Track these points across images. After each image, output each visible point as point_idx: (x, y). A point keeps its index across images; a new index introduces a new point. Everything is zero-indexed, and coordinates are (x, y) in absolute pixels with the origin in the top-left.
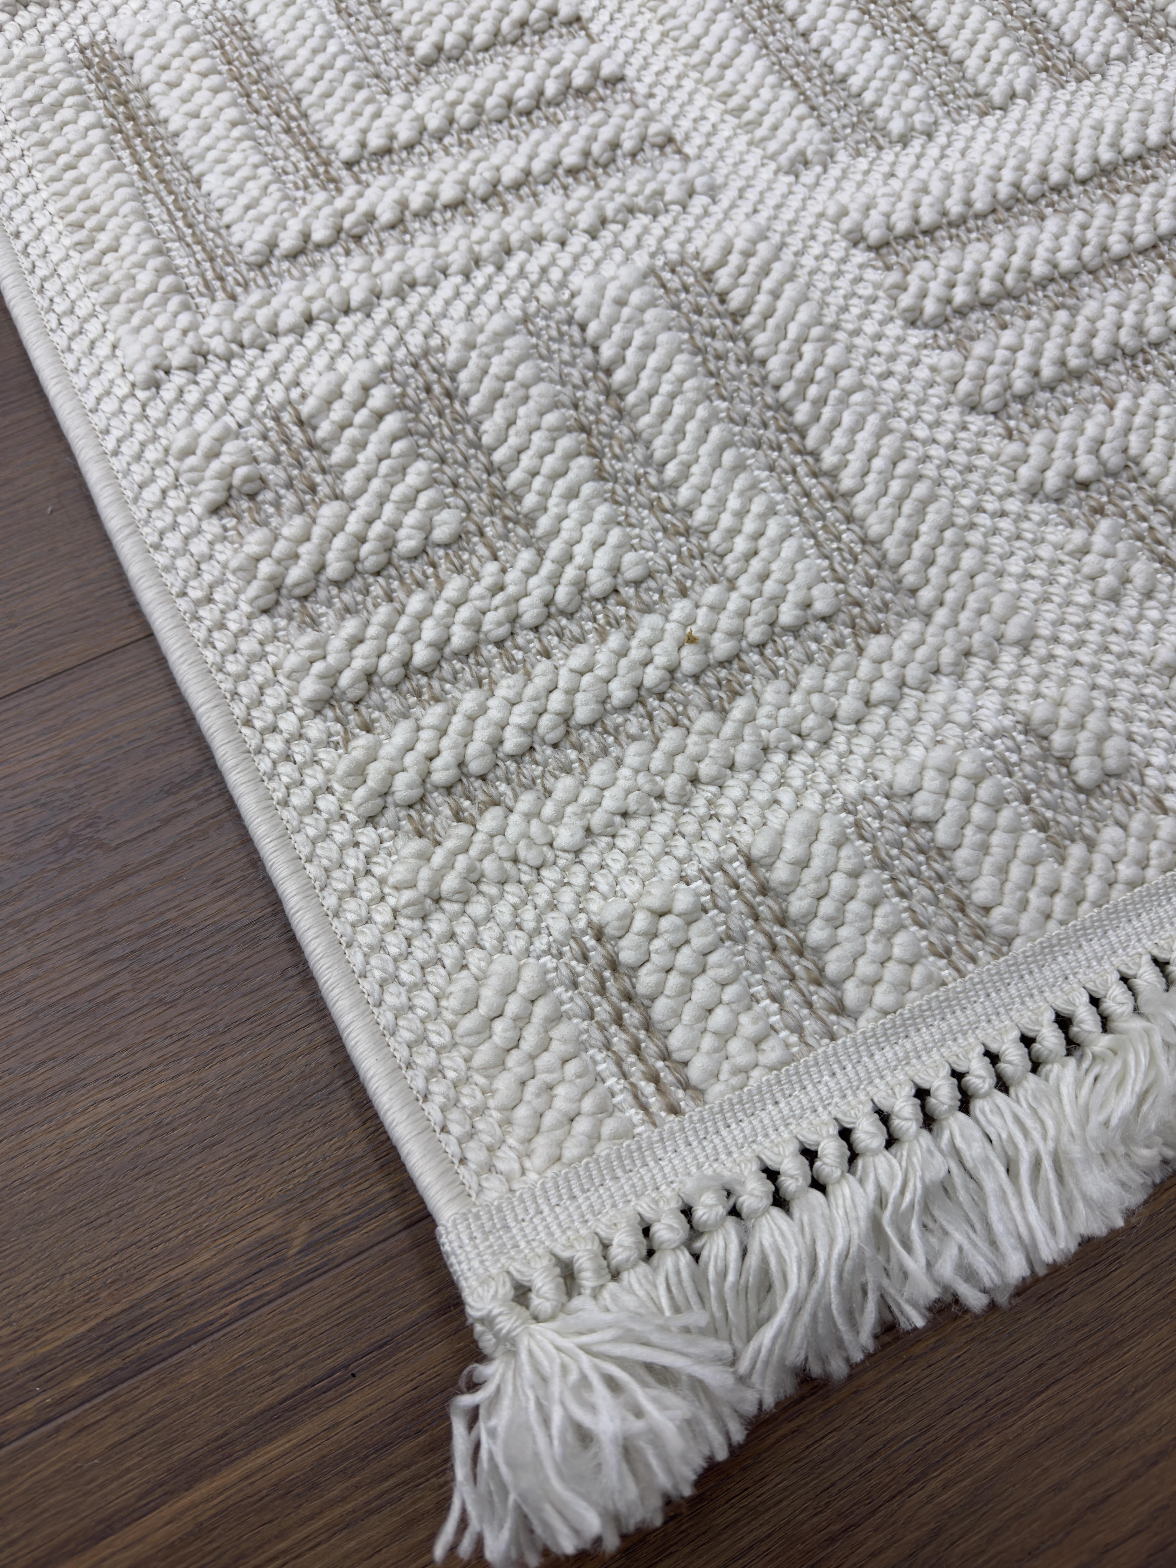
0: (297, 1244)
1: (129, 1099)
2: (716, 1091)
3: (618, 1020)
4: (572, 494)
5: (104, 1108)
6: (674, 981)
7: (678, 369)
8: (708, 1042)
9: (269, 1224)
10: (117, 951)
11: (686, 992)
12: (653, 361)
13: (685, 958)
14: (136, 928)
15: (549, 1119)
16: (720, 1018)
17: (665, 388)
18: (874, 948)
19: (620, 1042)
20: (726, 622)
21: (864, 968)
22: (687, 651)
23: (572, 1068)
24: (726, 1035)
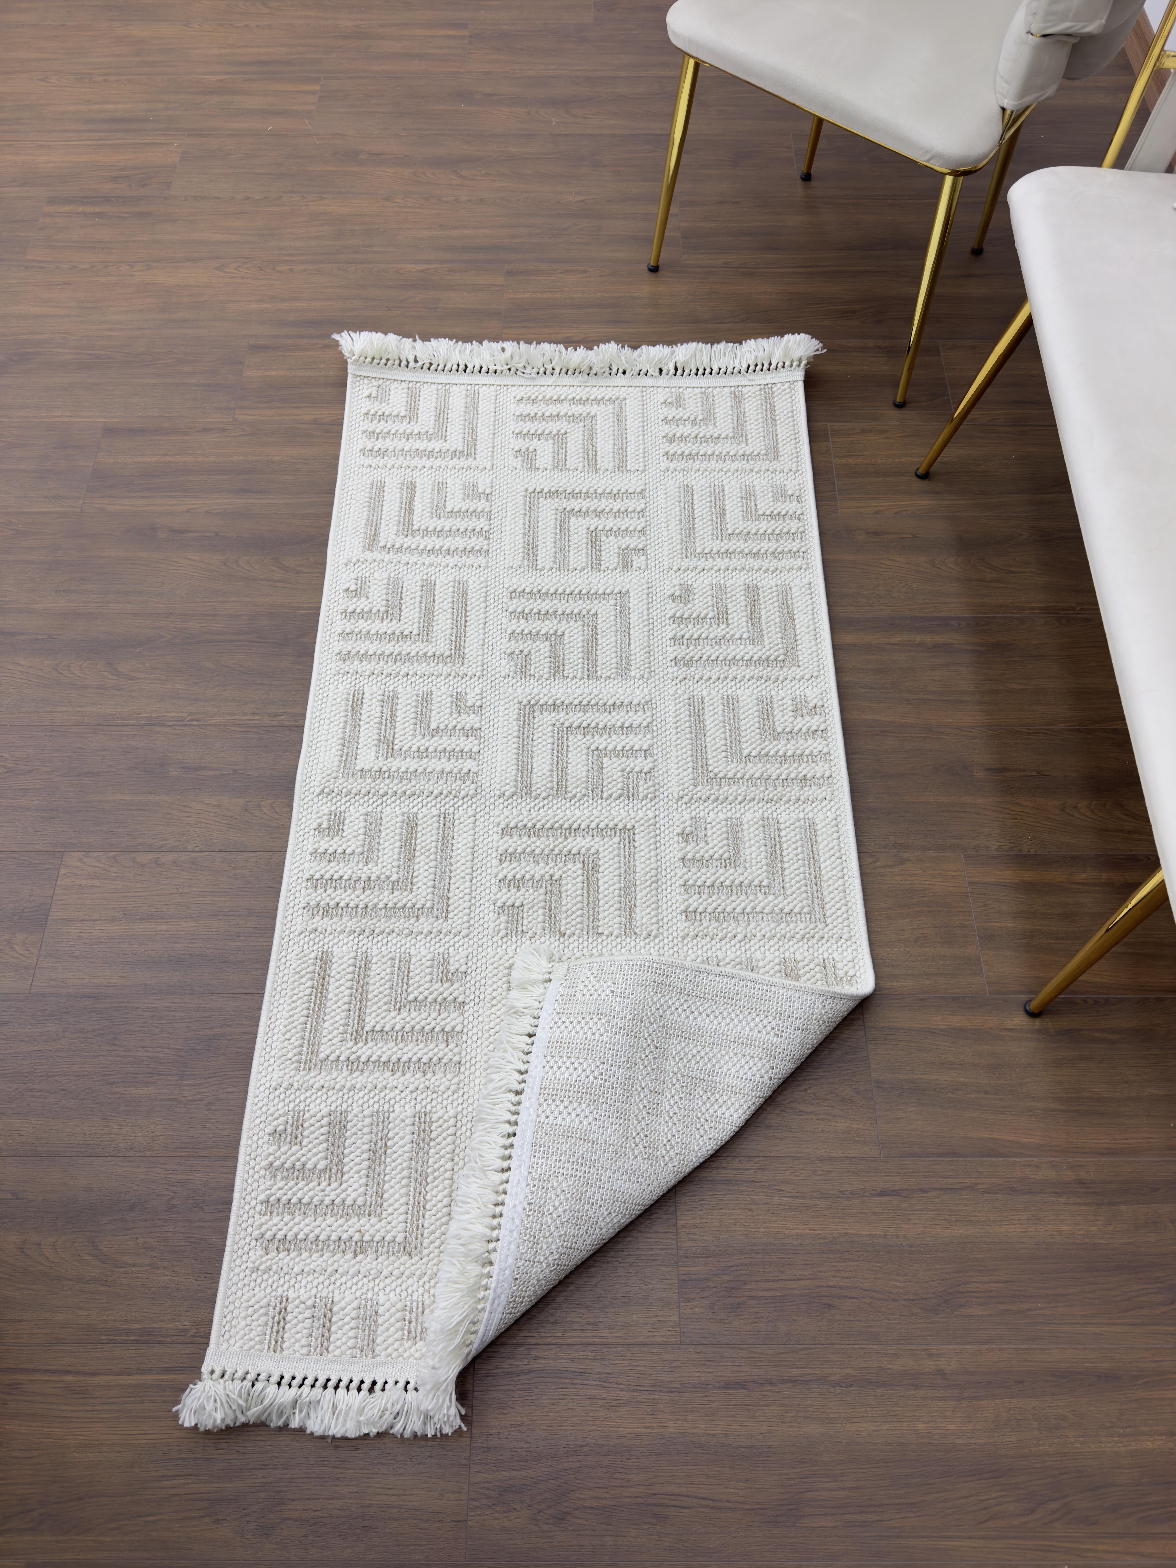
0: (191, 1333)
1: (175, 1278)
2: (285, 1352)
3: (279, 1323)
4: (358, 1172)
5: (170, 1278)
6: (295, 1321)
7: (406, 1149)
8: (292, 1340)
9: (187, 1326)
10: (192, 1240)
11: (296, 1325)
12: (400, 1143)
13: (300, 1317)
14: (198, 1236)
15: (246, 1337)
16: (298, 1336)
17: (399, 1153)
18: (344, 1340)
19: (275, 1328)
20: (372, 1231)
21: (338, 1343)
22: (358, 1234)
23: (260, 1328)
24: (297, 1341)
